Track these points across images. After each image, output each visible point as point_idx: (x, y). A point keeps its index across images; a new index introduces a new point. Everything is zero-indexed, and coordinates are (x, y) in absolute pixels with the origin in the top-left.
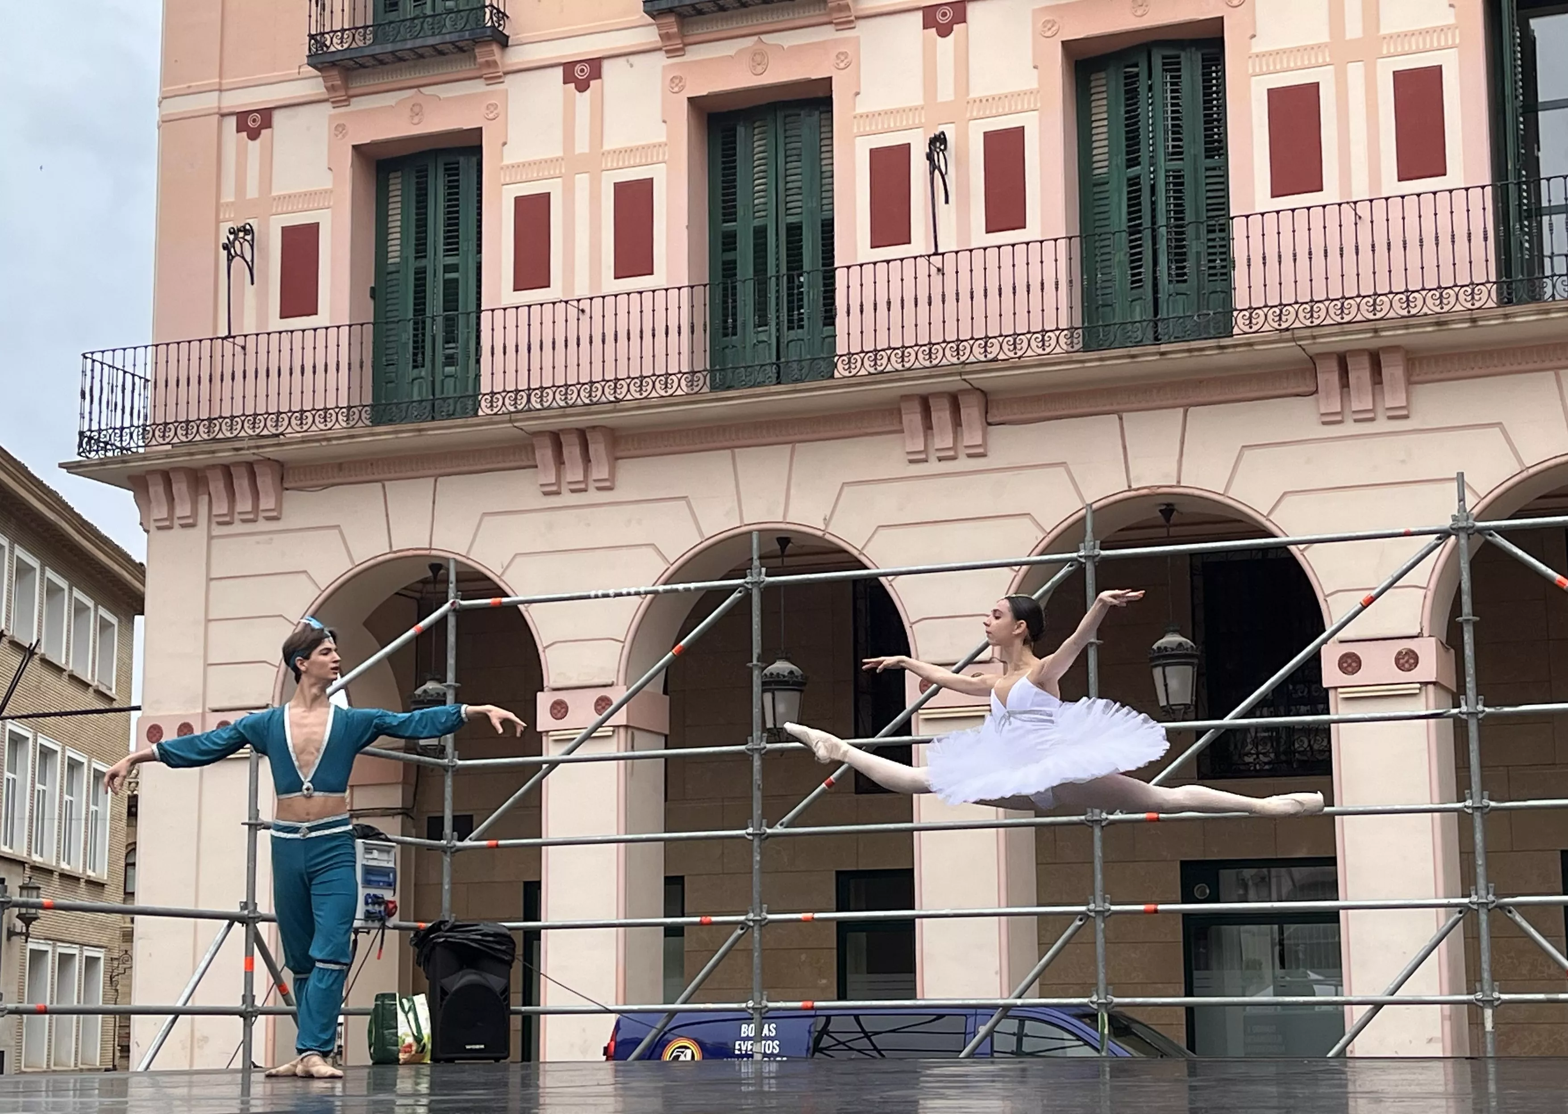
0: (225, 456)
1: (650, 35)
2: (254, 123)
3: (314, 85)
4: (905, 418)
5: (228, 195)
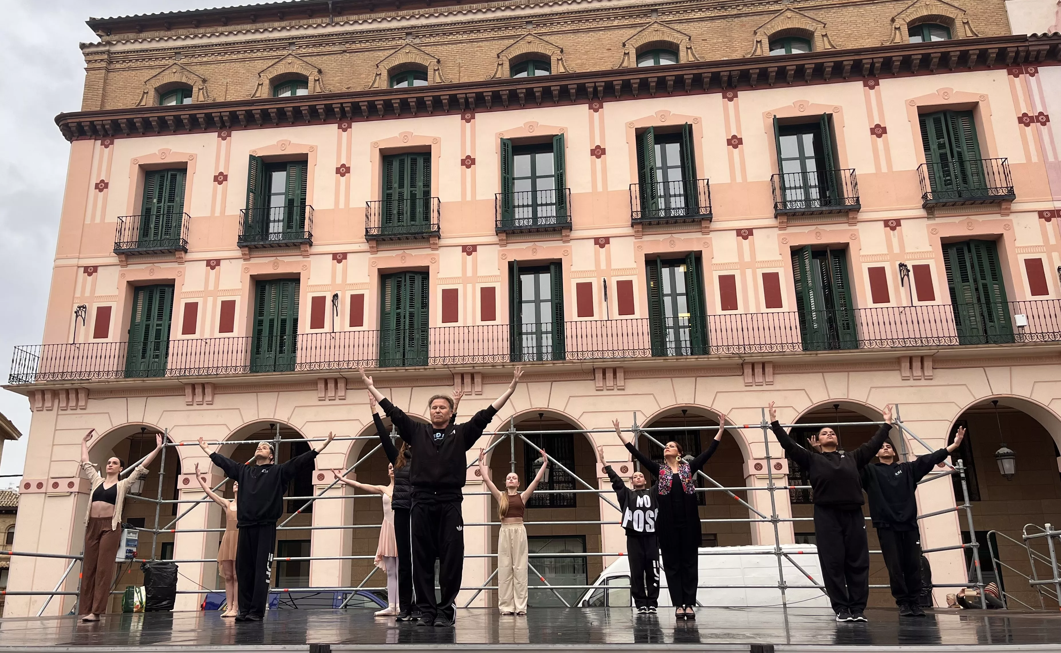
0: (68, 386)
1: (239, 253)
2: (90, 270)
3: (115, 259)
4: (319, 386)
5: (78, 294)
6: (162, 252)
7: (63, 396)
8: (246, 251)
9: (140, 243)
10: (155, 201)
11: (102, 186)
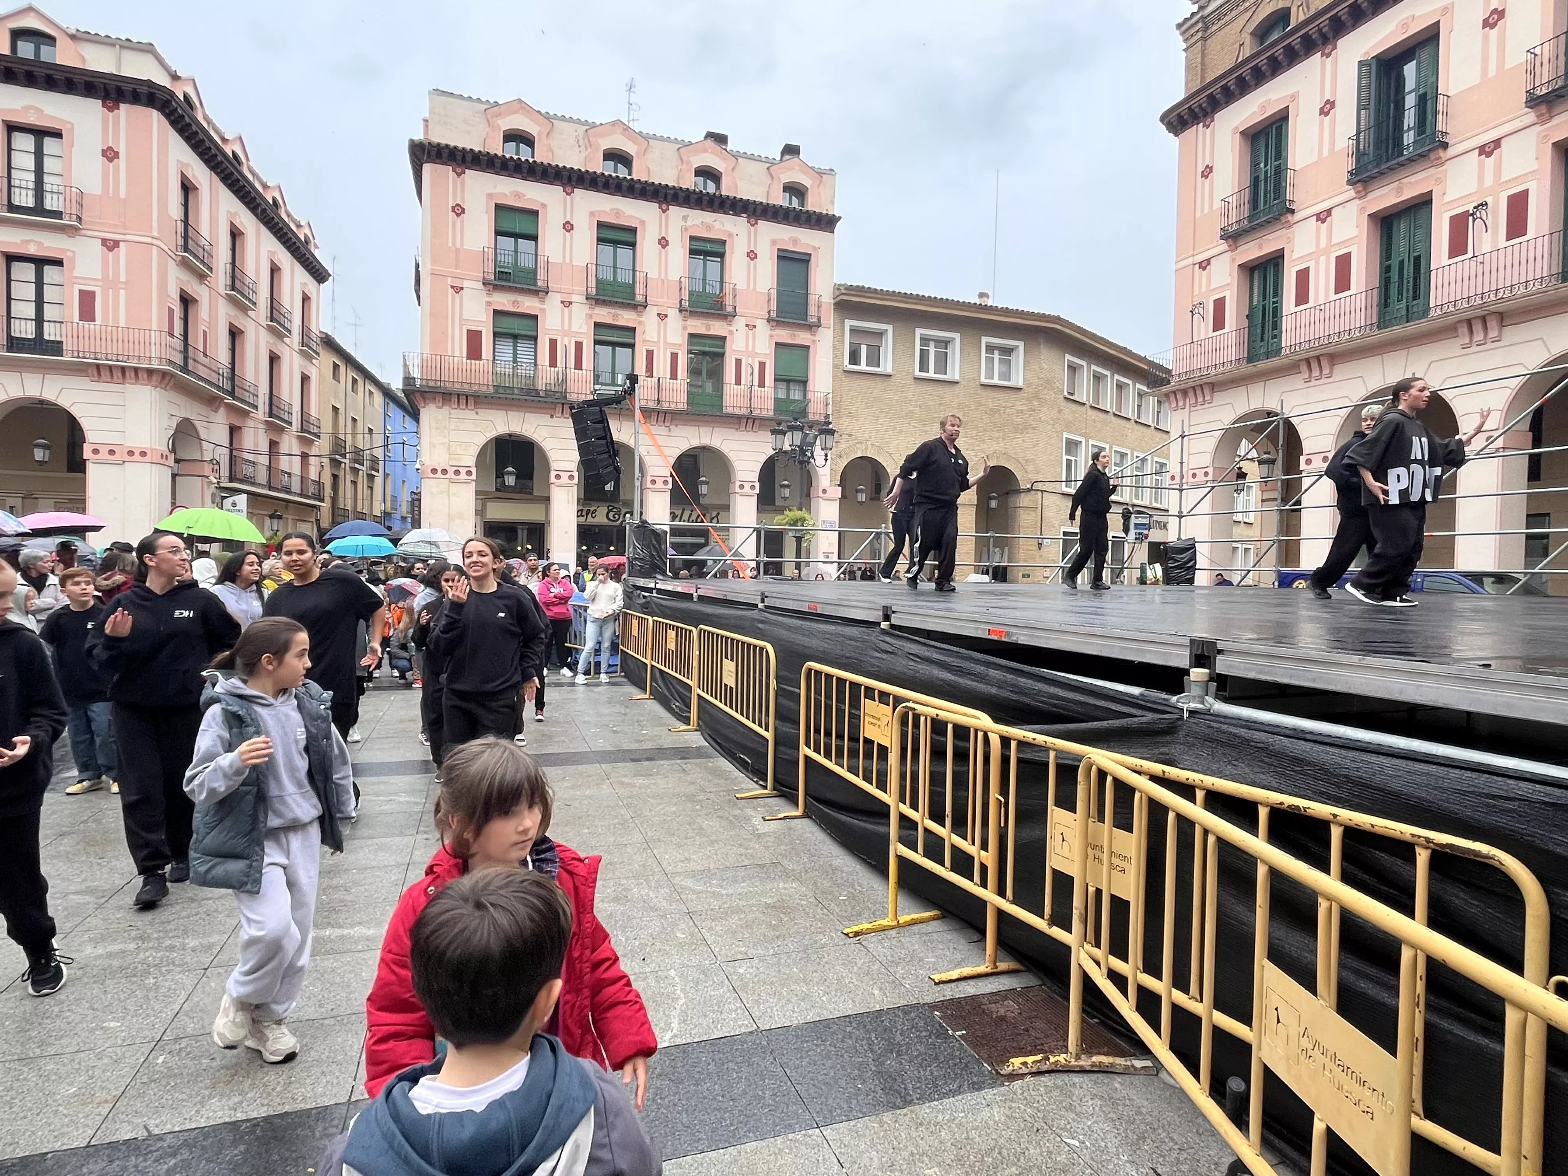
0: (1191, 384)
1: (1352, 193)
2: (1204, 265)
3: (1224, 246)
4: (1460, 331)
5: (1196, 293)
6: (1268, 222)
7: (1191, 394)
8: (1359, 186)
9: (1251, 218)
10: (1262, 165)
11: (1208, 172)
